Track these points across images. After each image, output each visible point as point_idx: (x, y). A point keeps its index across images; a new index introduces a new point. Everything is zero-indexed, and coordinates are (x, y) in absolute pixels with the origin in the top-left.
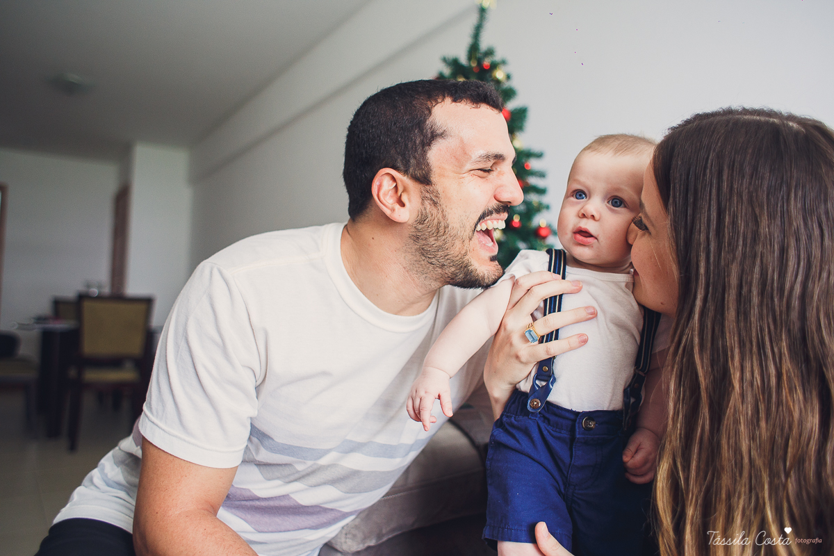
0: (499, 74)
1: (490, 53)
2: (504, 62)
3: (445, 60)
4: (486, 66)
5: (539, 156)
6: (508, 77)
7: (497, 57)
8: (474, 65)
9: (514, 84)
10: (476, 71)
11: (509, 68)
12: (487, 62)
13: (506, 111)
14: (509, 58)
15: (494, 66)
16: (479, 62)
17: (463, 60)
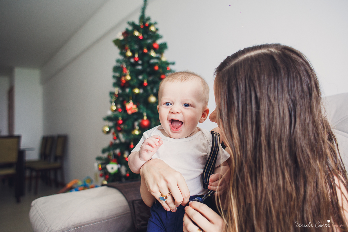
0: (152, 29)
1: (149, 19)
2: (155, 23)
3: (129, 23)
4: (147, 25)
5: (173, 64)
6: (157, 30)
7: (152, 21)
8: (141, 24)
9: (160, 33)
10: (142, 27)
11: (157, 26)
12: (147, 23)
13: (156, 44)
15: (150, 25)
16: (144, 24)
17: (137, 22)
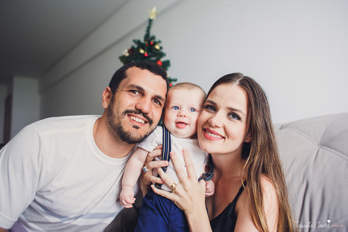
0: (157, 47)
1: (153, 38)
2: (159, 42)
3: (134, 41)
6: (161, 48)
7: (157, 40)
8: (147, 43)
10: (147, 45)
13: (160, 62)
14: (162, 40)
15: (155, 43)
16: (149, 42)
17: (142, 40)
